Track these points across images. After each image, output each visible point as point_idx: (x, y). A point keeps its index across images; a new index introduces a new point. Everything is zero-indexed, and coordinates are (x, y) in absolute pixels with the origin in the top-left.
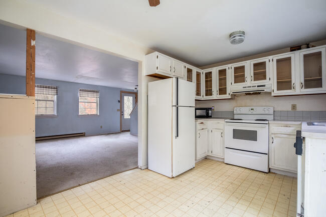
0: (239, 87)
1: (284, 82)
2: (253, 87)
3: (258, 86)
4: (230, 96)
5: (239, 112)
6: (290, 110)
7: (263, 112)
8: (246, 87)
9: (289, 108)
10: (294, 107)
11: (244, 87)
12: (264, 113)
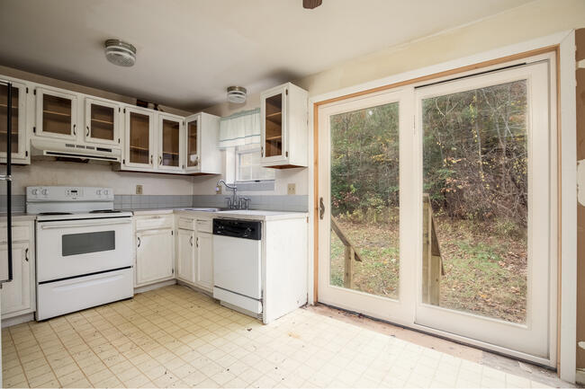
0: (56, 142)
1: (140, 153)
2: (87, 147)
3: (98, 149)
4: (29, 158)
5: (41, 197)
6: (134, 193)
7: (97, 198)
8: (73, 146)
9: (133, 191)
10: (139, 189)
11: (67, 145)
12: (100, 199)
